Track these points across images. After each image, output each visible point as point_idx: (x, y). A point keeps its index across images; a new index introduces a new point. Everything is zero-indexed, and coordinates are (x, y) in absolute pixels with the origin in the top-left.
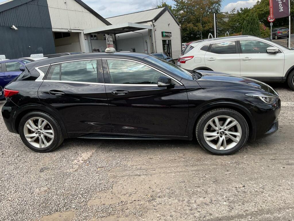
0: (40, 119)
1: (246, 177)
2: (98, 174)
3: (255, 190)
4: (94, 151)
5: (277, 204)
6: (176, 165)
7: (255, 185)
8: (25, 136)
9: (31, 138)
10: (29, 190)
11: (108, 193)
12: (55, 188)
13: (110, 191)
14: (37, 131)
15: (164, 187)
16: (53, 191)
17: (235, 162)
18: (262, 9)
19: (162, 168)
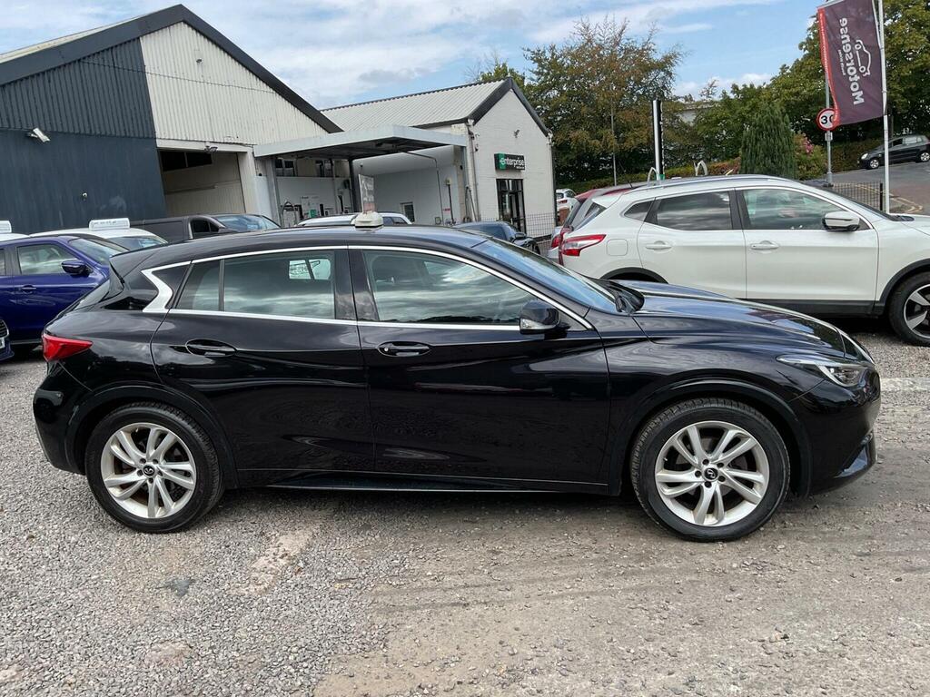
0: (155, 429)
1: (787, 609)
2: (338, 602)
3: (821, 649)
4: (315, 528)
5: (888, 691)
6: (574, 573)
7: (817, 635)
8: (105, 480)
9: (124, 486)
10: (129, 650)
11: (375, 660)
12: (207, 645)
13: (382, 653)
14: (143, 465)
15: (547, 642)
16: (204, 653)
17: (753, 564)
18: (799, 89)
19: (534, 581)
